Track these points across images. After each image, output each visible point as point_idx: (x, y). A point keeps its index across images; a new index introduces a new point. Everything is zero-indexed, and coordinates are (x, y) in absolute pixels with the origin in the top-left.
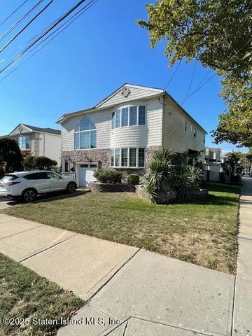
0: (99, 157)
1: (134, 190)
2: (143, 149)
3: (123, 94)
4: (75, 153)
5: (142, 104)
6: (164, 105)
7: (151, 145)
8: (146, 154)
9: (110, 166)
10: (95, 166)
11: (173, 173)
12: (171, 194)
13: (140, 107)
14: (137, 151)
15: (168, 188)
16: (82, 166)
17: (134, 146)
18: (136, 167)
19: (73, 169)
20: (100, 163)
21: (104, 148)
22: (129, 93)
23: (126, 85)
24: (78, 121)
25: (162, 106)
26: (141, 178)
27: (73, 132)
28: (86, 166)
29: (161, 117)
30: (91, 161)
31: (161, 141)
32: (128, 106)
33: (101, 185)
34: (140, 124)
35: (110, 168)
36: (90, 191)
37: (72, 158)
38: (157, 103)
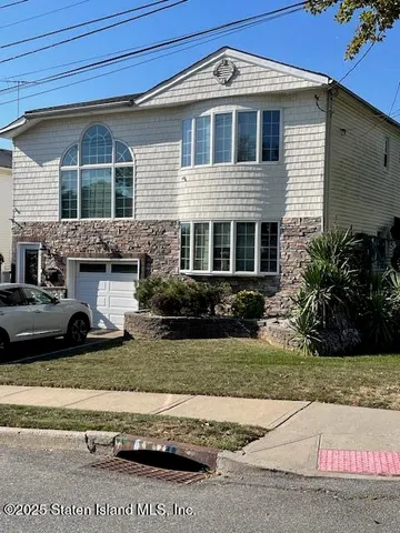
0: (143, 243)
1: (254, 332)
2: (274, 226)
3: (217, 74)
4: (62, 230)
5: (271, 107)
6: (330, 114)
7: (295, 215)
8: (281, 238)
9: (177, 269)
10: (130, 268)
11: (354, 288)
12: (351, 334)
13: (266, 115)
14: (257, 228)
15: (344, 322)
16: (85, 267)
17: (247, 217)
18: (255, 273)
19: (55, 278)
20: (147, 260)
21: (159, 218)
22: (236, 73)
23: (228, 52)
24: (73, 134)
25: (324, 115)
26: (268, 301)
27: (54, 166)
28: (100, 268)
29: (322, 143)
30: (117, 254)
31: (320, 206)
32: (233, 109)
33: (163, 322)
34: (265, 157)
35: (177, 273)
36: (127, 337)
37: (51, 243)
38: (310, 106)
